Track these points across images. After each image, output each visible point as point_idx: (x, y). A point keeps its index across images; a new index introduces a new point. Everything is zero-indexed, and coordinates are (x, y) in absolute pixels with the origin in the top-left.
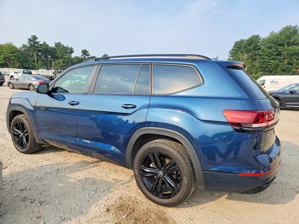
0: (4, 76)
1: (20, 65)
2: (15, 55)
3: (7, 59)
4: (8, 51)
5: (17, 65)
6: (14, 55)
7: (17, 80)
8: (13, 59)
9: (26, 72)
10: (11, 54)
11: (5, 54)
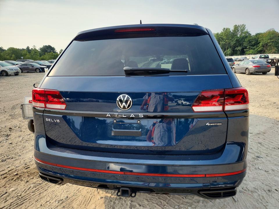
0: (235, 62)
1: (276, 50)
2: (273, 40)
3: (265, 46)
4: (267, 38)
5: (273, 50)
6: (271, 41)
7: (238, 65)
8: (270, 45)
9: (263, 56)
10: (269, 40)
11: (264, 41)
